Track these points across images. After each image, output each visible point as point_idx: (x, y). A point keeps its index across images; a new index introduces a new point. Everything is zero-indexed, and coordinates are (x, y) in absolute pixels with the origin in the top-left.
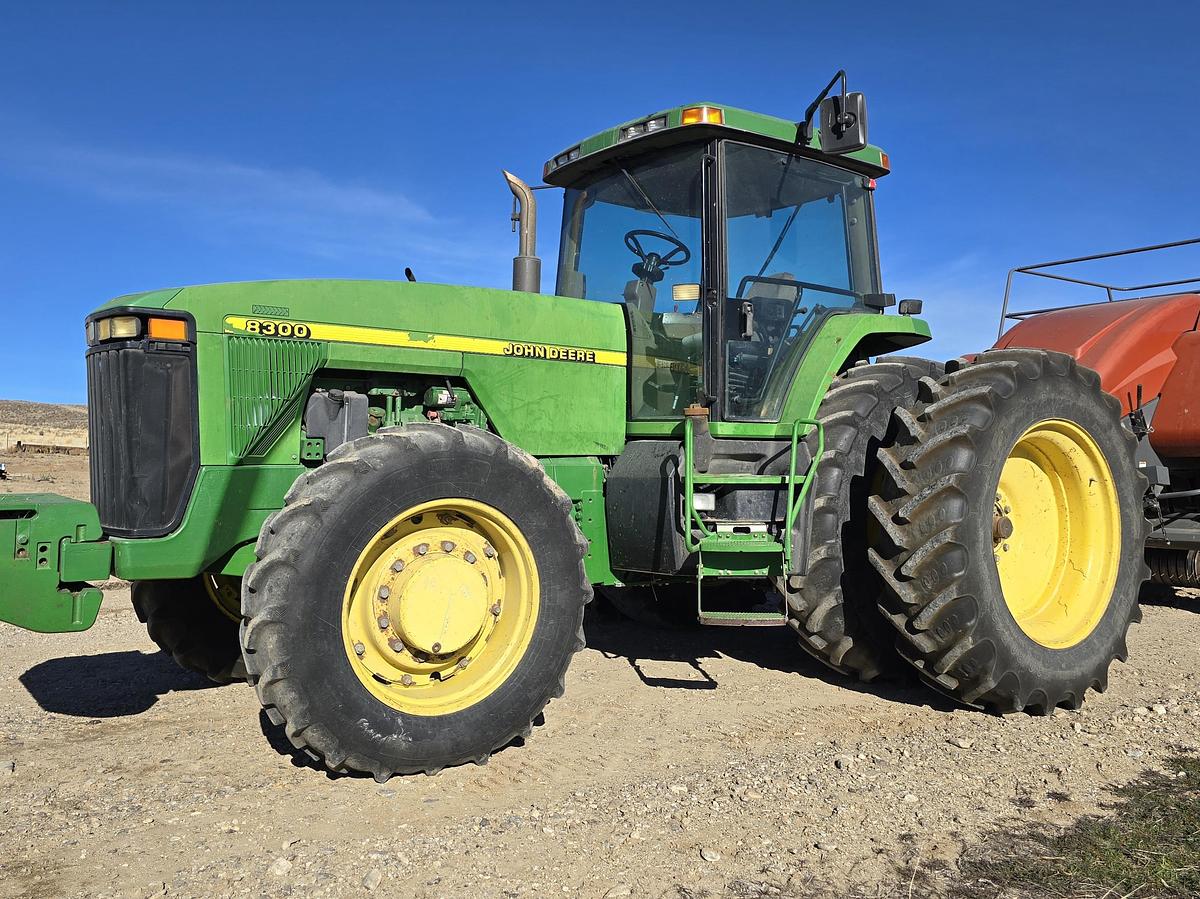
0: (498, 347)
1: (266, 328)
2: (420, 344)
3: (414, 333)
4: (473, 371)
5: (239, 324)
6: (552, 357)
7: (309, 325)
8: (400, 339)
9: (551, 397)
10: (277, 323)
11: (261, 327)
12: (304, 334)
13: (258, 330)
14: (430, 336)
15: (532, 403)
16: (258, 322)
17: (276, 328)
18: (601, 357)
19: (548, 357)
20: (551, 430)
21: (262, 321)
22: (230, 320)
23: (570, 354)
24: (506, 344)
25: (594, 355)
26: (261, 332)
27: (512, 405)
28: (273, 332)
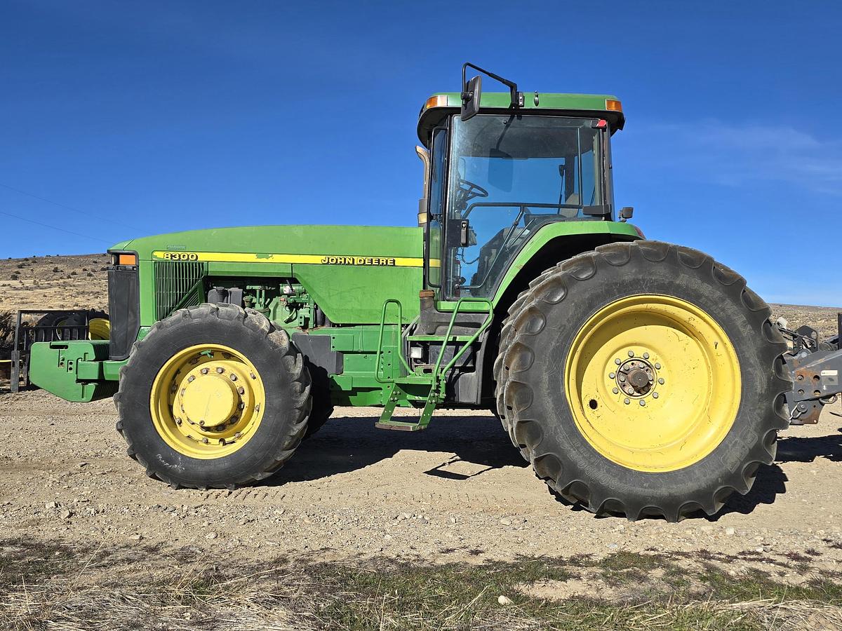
0: (318, 260)
1: (174, 256)
2: (264, 260)
3: (260, 254)
4: (299, 274)
5: (160, 255)
6: (359, 263)
7: (197, 254)
8: (251, 258)
9: (359, 288)
10: (180, 253)
11: (172, 256)
12: (195, 258)
13: (170, 258)
14: (270, 255)
15: (344, 292)
16: (170, 253)
17: (180, 256)
18: (399, 262)
19: (355, 263)
20: (359, 308)
21: (172, 253)
22: (155, 254)
23: (374, 261)
24: (323, 257)
25: (394, 261)
26: (172, 259)
27: (329, 293)
28: (178, 258)
